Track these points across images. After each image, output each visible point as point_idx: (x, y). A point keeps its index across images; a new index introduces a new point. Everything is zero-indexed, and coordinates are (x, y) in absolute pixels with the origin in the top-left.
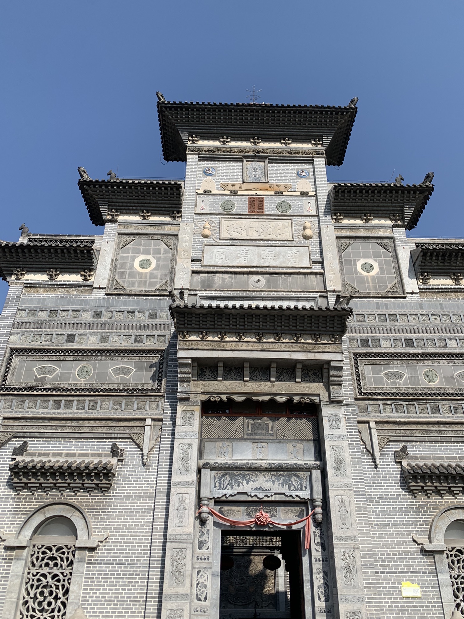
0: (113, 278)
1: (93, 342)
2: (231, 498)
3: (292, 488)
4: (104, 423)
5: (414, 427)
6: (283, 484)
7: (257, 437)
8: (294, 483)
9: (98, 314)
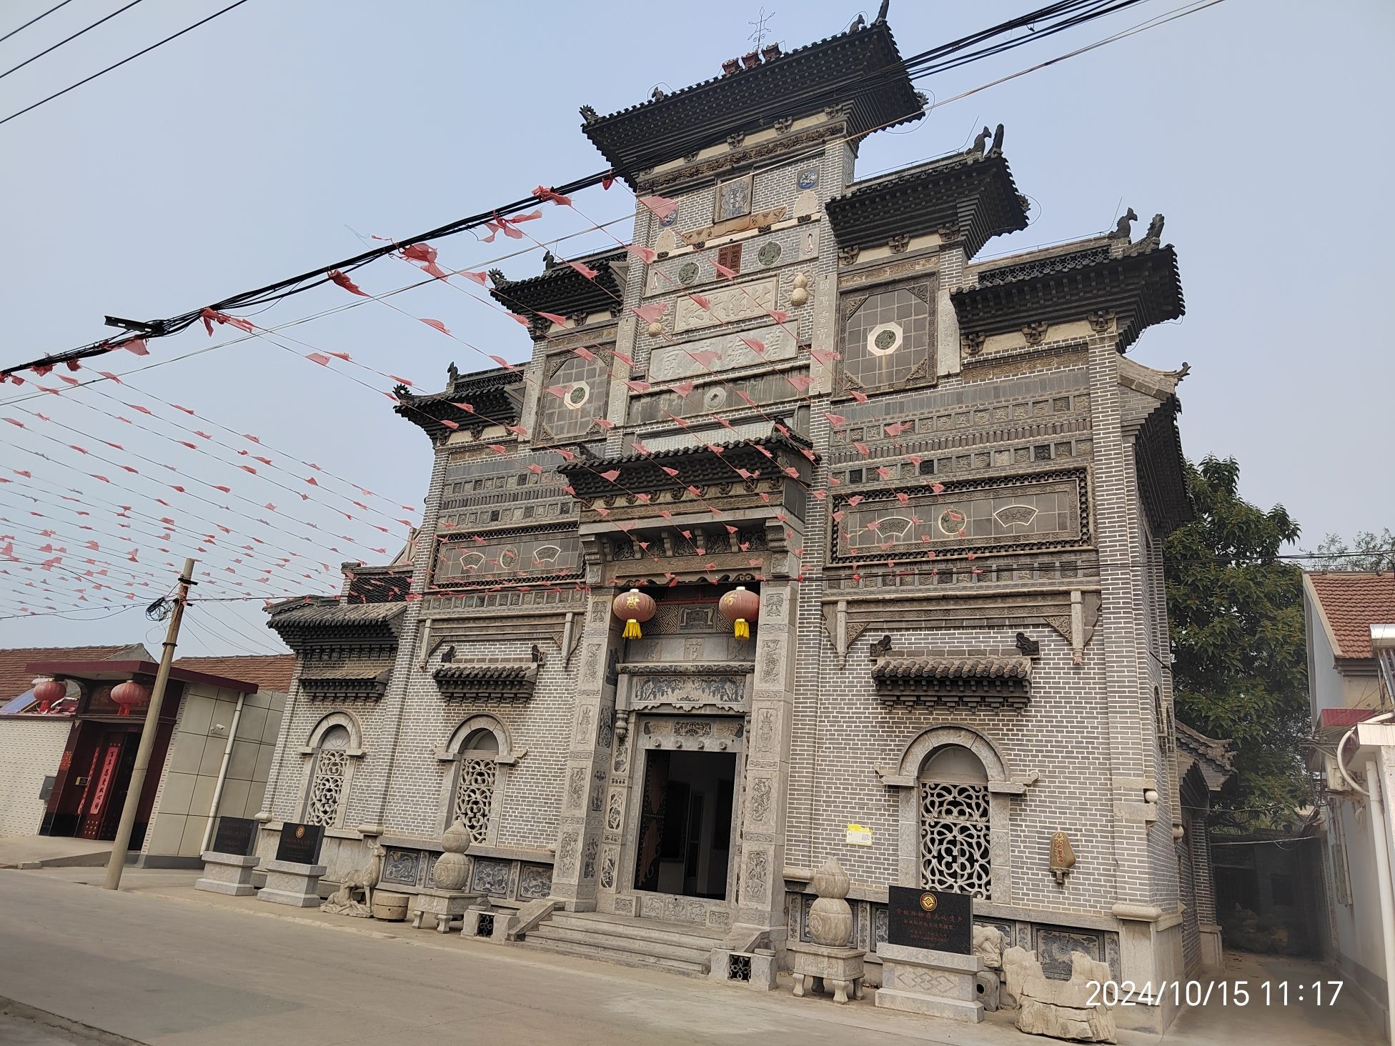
0: (540, 425)
1: (516, 519)
2: (654, 711)
3: (725, 698)
4: (526, 622)
5: (907, 607)
6: (714, 694)
7: (692, 631)
8: (728, 691)
9: (523, 479)
